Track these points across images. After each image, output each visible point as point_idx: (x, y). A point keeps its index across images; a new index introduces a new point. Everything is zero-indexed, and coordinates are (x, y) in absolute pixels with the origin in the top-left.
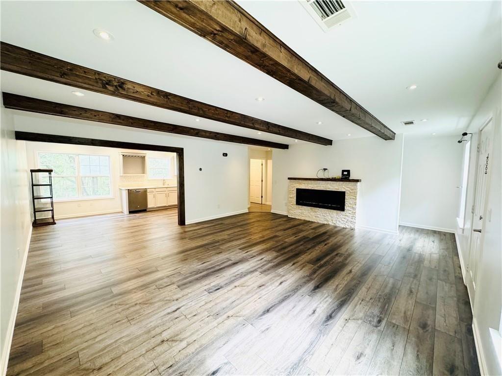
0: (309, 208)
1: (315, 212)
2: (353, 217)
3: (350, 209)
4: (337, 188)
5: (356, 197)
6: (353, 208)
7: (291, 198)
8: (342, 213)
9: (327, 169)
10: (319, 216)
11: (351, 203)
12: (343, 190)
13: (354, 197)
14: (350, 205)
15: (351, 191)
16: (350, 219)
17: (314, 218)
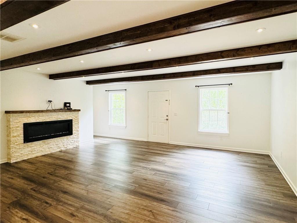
0: (41, 142)
1: (48, 144)
2: (78, 137)
3: (76, 132)
4: (66, 117)
5: (79, 122)
6: (77, 131)
7: (15, 137)
8: (71, 136)
9: (52, 101)
10: (52, 146)
11: (76, 127)
12: (71, 119)
13: (78, 123)
14: (75, 129)
15: (76, 119)
16: (76, 140)
17: (47, 150)
